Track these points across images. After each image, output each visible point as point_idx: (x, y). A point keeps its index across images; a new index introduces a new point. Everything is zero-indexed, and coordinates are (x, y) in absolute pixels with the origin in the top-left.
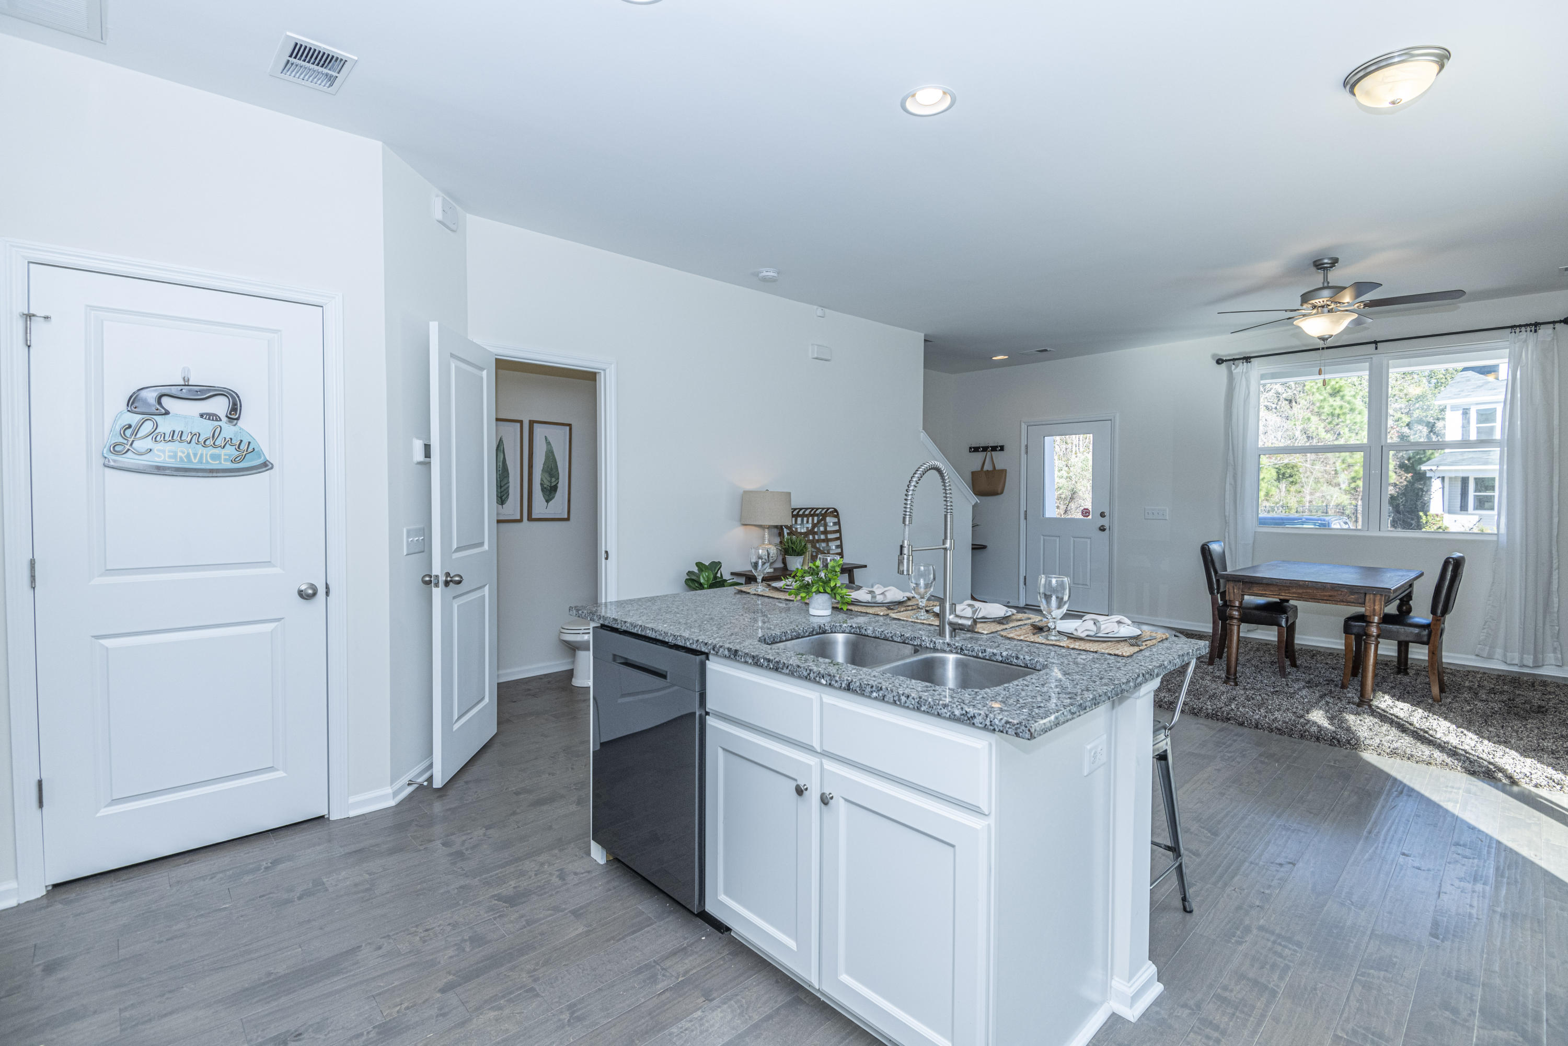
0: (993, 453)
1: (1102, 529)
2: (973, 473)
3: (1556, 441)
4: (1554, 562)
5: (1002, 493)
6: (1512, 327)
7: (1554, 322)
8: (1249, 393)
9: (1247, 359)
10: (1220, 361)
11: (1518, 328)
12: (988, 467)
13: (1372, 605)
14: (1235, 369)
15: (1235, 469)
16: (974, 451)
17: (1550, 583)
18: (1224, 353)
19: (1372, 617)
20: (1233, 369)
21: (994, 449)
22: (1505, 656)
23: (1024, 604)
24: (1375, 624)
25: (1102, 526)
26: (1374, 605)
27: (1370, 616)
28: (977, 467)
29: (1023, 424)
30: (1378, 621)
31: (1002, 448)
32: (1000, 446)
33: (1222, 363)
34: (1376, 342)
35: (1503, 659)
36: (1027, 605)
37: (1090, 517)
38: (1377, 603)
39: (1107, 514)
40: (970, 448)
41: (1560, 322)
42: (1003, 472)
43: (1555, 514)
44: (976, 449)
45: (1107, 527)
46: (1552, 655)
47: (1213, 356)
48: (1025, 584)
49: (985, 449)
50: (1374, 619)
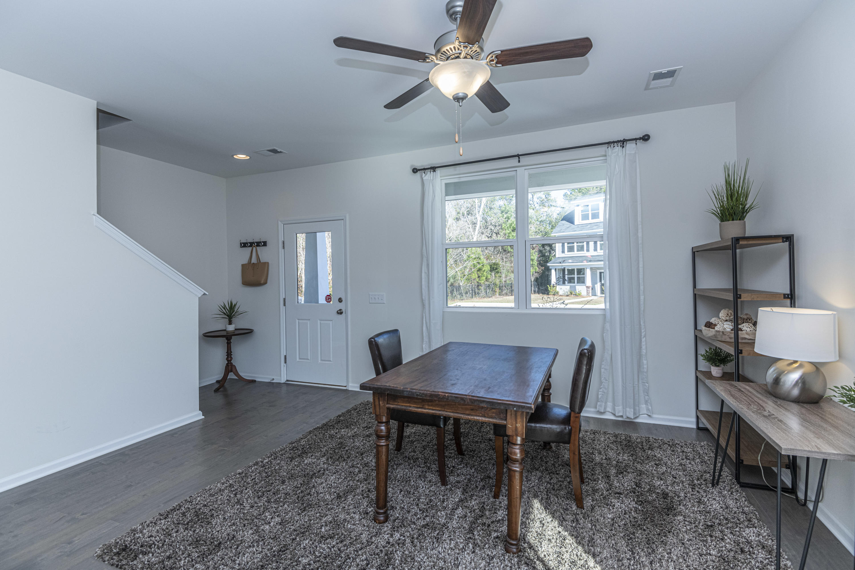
0: (258, 248)
1: (340, 312)
2: (243, 265)
3: (640, 235)
4: (643, 331)
5: (265, 283)
6: (609, 143)
7: (636, 139)
8: (435, 196)
9: (433, 169)
10: (415, 171)
11: (612, 144)
12: (254, 260)
13: (514, 423)
14: (425, 176)
15: (428, 260)
16: (243, 247)
17: (640, 347)
18: (419, 165)
19: (515, 437)
20: (423, 176)
21: (258, 244)
22: (614, 409)
23: (285, 380)
24: (518, 447)
25: (340, 310)
26: (516, 423)
27: (513, 436)
28: (245, 261)
29: (280, 223)
30: (521, 442)
31: (265, 244)
32: (263, 242)
33: (417, 172)
34: (518, 156)
35: (613, 412)
36: (287, 381)
37: (331, 303)
38: (519, 420)
39: (343, 299)
40: (241, 244)
41: (640, 139)
42: (266, 265)
43: (641, 292)
44: (244, 245)
45: (344, 310)
46: (644, 406)
47: (412, 166)
48: (285, 362)
49: (251, 244)
50: (516, 440)
